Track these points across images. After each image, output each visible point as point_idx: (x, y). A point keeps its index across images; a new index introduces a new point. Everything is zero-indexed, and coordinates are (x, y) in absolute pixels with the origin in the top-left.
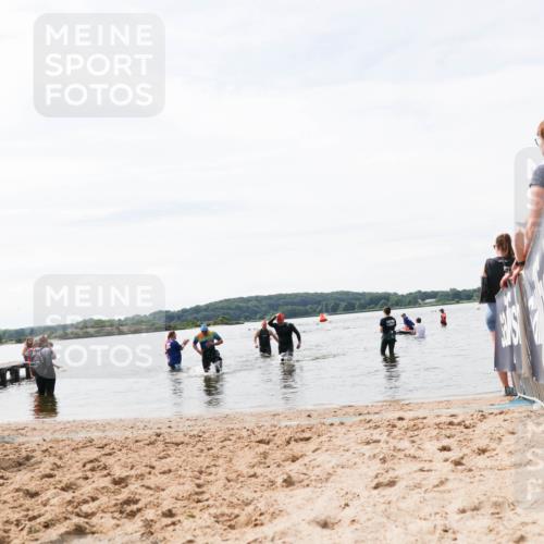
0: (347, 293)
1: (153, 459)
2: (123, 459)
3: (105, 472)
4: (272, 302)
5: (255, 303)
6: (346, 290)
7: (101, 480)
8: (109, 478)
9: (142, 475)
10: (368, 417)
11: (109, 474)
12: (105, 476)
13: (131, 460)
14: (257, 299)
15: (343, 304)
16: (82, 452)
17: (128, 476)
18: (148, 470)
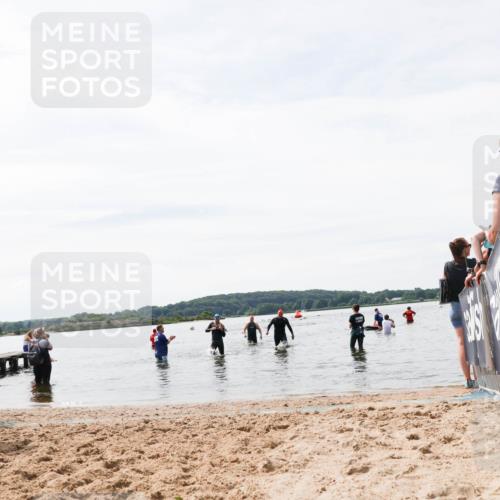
0: (321, 291)
1: (142, 445)
2: (115, 445)
3: (98, 456)
4: (251, 299)
5: (235, 300)
6: (319, 288)
7: (95, 464)
8: (101, 462)
9: (132, 459)
10: (341, 407)
11: (101, 458)
12: (98, 460)
13: (122, 445)
14: (238, 296)
15: (317, 302)
16: (75, 437)
17: (119, 461)
18: (138, 454)
